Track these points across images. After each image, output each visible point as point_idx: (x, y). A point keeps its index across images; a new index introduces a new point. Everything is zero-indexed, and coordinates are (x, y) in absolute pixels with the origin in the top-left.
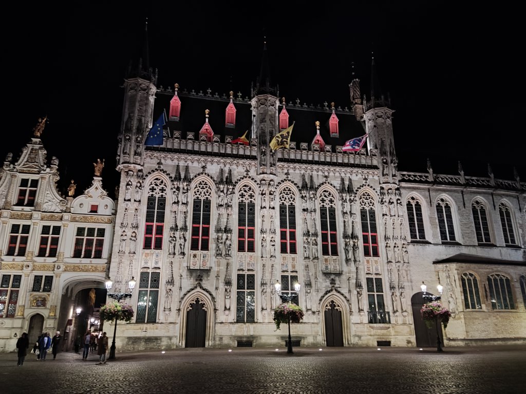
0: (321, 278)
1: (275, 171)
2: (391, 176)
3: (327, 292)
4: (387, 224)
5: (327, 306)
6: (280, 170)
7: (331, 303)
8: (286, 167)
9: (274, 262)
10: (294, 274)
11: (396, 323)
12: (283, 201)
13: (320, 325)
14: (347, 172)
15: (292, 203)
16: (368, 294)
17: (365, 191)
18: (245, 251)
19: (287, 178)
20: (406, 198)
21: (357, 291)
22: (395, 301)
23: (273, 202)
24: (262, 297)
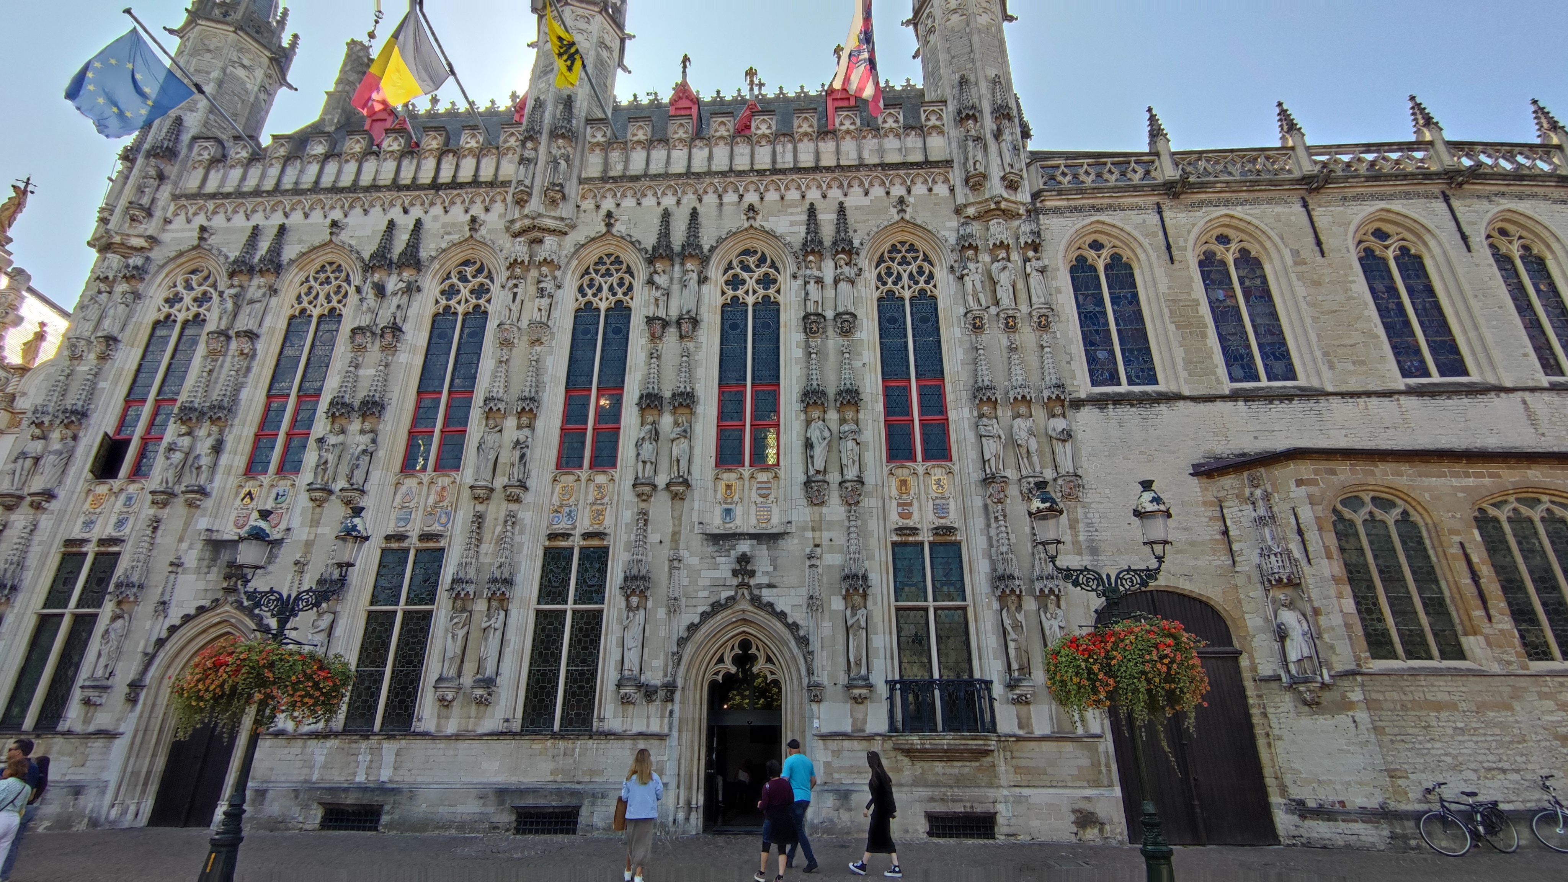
0: (694, 553)
1: (565, 210)
2: (996, 174)
3: (717, 607)
4: (984, 338)
5: (721, 660)
6: (588, 204)
7: (737, 651)
8: (609, 195)
9: (517, 500)
10: (595, 542)
11: (1021, 733)
12: (590, 297)
13: (675, 742)
14: (829, 187)
15: (619, 302)
16: (898, 609)
17: (899, 239)
18: (424, 469)
19: (609, 225)
20: (1064, 244)
21: (845, 598)
22: (1012, 635)
23: (545, 302)
24: (447, 630)
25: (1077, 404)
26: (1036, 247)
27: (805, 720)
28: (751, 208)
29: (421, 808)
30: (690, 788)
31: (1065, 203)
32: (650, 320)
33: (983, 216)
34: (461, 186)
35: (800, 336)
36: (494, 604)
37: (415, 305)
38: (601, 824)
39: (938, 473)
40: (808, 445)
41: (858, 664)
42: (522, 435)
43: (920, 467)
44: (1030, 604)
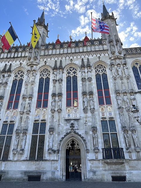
0: (63, 123)
1: (37, 61)
2: (117, 52)
3: (67, 134)
4: (117, 81)
5: (68, 145)
6: (41, 60)
7: (71, 143)
8: (45, 58)
9: (29, 114)
10: (44, 122)
11: (130, 159)
12: (42, 76)
13: (60, 162)
14: (86, 55)
15: (47, 77)
16: (103, 134)
17: (99, 64)
18: (11, 108)
19: (45, 63)
20: (131, 63)
21: (92, 131)
22: (127, 139)
23: (34, 77)
24: (15, 140)
25: (136, 93)
26: (125, 64)
27: (86, 157)
28: (71, 60)
29: (9, 176)
30: (63, 171)
31: (130, 56)
32: (53, 80)
33: (115, 59)
34: (19, 57)
35: (81, 82)
36: (24, 134)
37: (10, 79)
38: (45, 179)
39: (109, 107)
40: (84, 102)
41: (96, 145)
42: (29, 102)
43: (105, 106)
44: (130, 132)
